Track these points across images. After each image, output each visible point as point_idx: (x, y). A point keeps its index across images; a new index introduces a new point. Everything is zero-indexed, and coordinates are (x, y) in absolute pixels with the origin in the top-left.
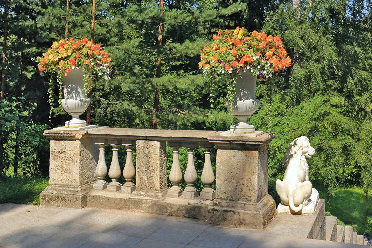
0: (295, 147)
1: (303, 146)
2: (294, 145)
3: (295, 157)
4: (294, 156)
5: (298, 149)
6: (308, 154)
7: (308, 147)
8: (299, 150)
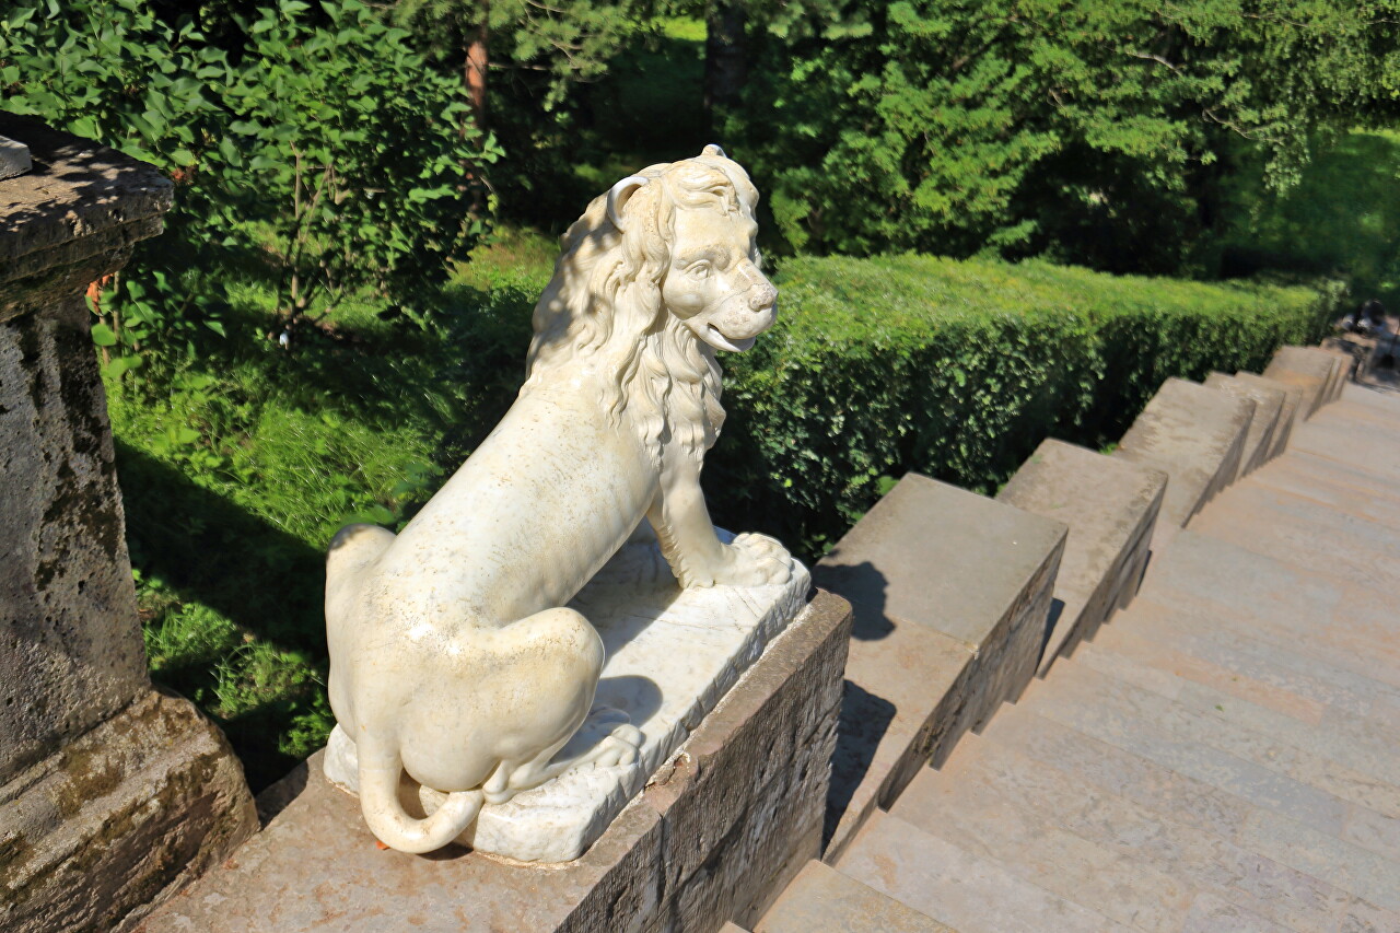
0: (600, 248)
1: (666, 258)
2: (597, 236)
3: (581, 337)
4: (575, 327)
5: (621, 272)
6: (711, 326)
7: (712, 262)
8: (631, 278)
